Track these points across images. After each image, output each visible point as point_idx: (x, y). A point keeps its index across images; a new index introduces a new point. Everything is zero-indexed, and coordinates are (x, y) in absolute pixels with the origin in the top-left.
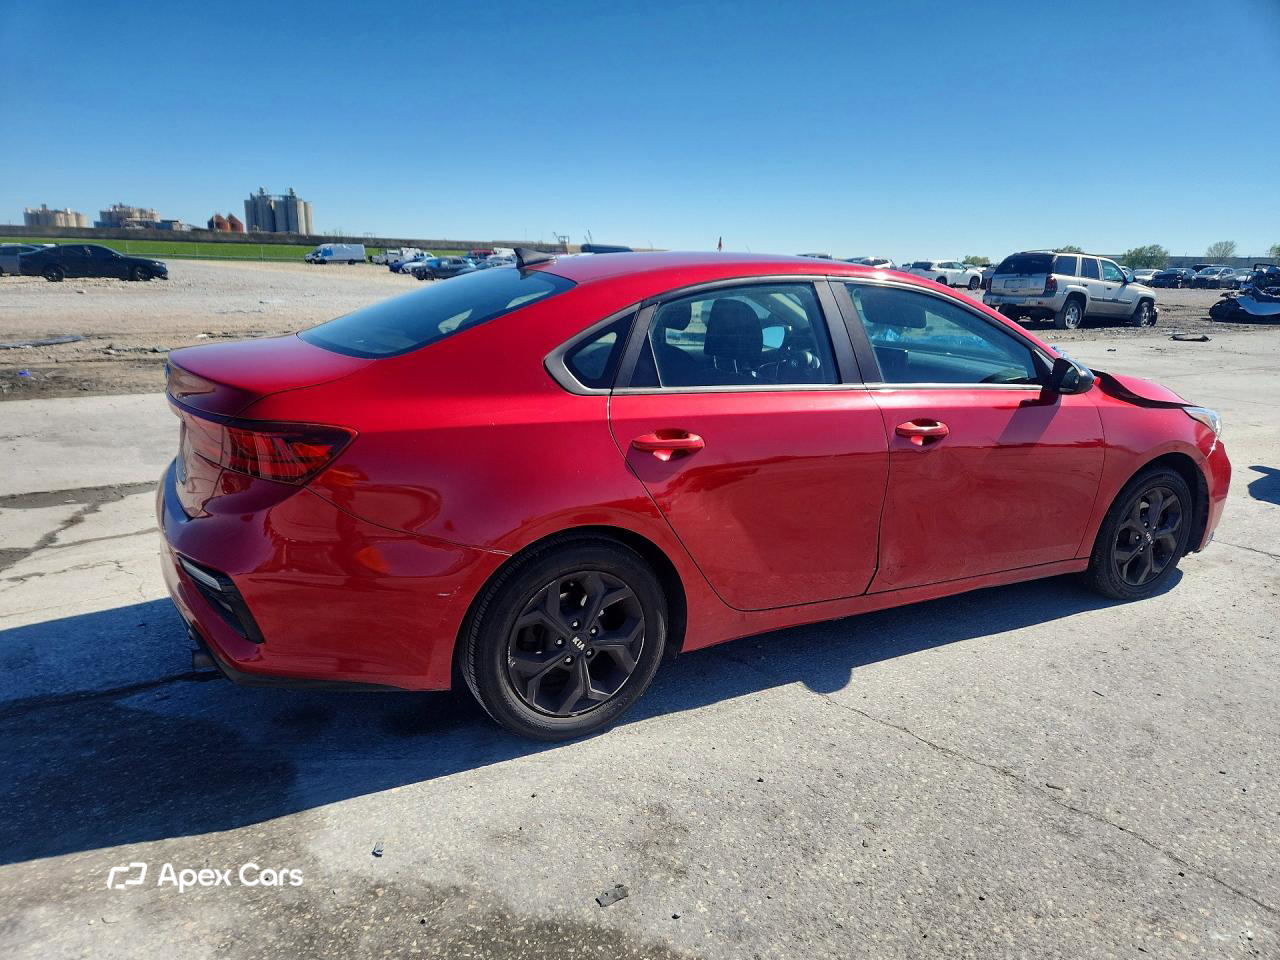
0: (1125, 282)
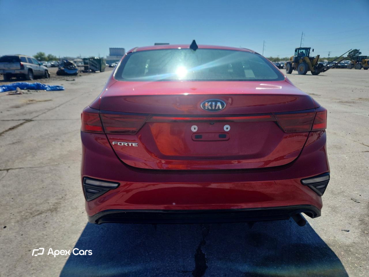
0: (40, 65)
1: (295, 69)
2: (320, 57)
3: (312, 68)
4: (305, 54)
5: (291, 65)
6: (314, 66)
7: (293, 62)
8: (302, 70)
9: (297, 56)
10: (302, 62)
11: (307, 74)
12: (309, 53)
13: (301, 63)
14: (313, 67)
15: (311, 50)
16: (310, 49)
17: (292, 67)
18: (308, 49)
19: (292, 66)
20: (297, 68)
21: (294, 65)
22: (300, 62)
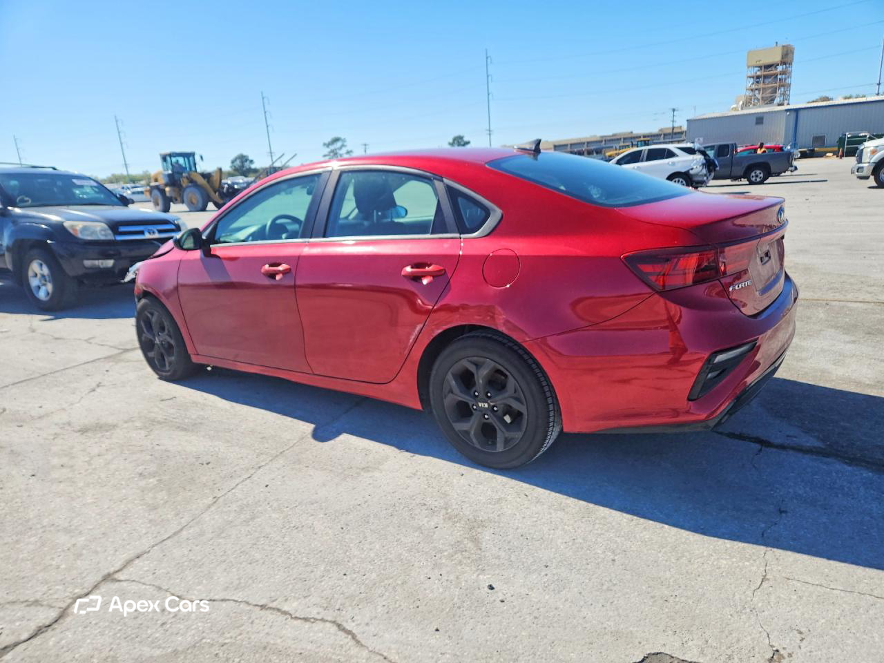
1: (176, 200)
2: (223, 170)
3: (216, 196)
4: (186, 168)
5: (163, 192)
6: (219, 191)
7: (166, 185)
8: (194, 201)
9: (170, 172)
10: (190, 184)
11: (207, 209)
12: (195, 164)
13: (187, 187)
14: (217, 193)
15: (197, 158)
16: (193, 155)
17: (168, 197)
18: (188, 156)
19: (168, 194)
20: (179, 199)
21: (170, 191)
22: (184, 185)
